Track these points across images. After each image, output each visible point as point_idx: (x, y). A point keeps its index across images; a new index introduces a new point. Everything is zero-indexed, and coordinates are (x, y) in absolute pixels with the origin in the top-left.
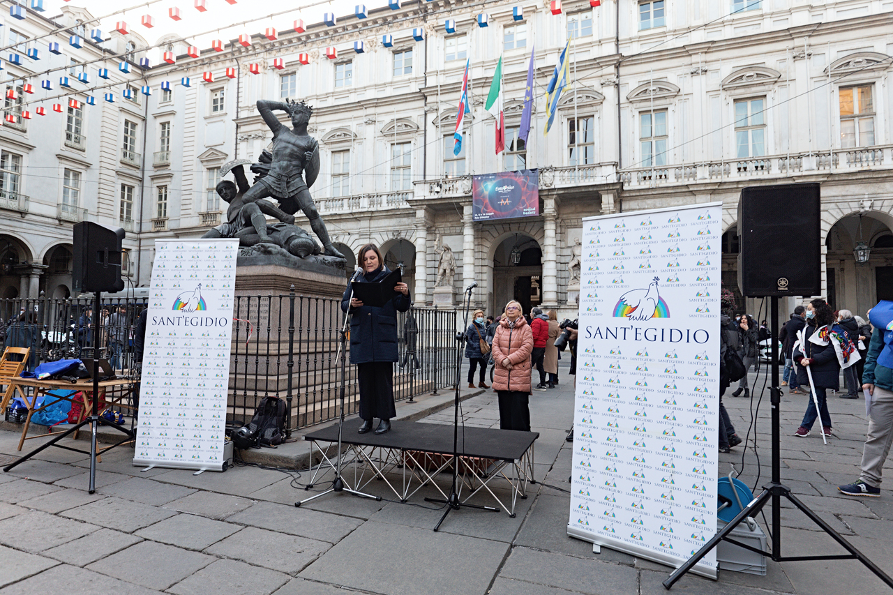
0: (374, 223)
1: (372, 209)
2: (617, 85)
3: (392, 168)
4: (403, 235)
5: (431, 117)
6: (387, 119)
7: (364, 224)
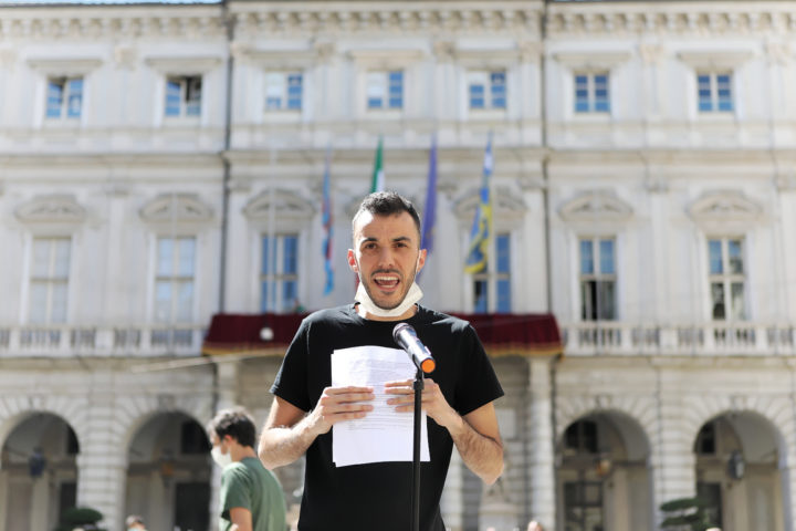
0: (121, 379)
1: (120, 351)
2: (545, 193)
3: (160, 279)
4: (180, 405)
5: (238, 201)
6: (151, 191)
7: (102, 377)
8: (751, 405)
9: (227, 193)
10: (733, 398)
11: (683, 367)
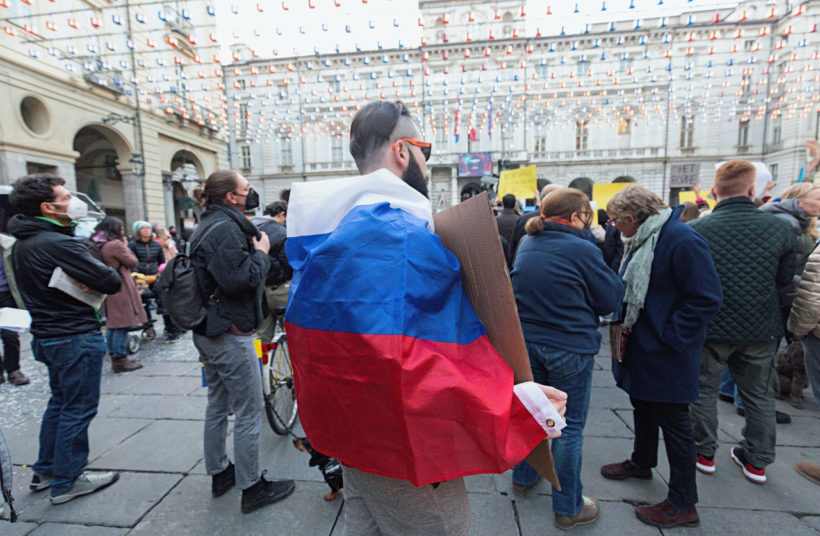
8: (587, 176)
9: (424, 115)
10: (581, 174)
11: (567, 165)
